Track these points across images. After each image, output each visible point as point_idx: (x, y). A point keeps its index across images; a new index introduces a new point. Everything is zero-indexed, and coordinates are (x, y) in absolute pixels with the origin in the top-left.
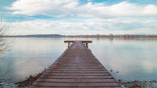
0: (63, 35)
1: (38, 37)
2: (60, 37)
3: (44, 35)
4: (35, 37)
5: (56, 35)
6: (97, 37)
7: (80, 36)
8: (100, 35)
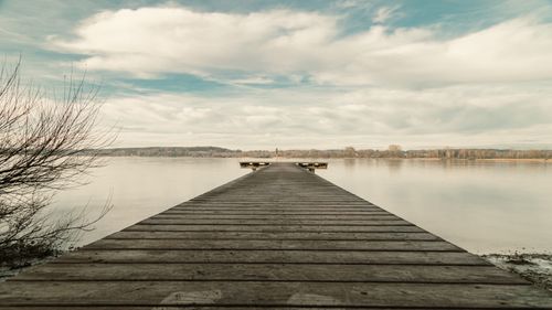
0: (236, 149)
1: (151, 155)
2: (223, 154)
3: (170, 149)
4: (142, 155)
5: (211, 148)
6: (346, 156)
7: (289, 154)
8: (357, 149)
